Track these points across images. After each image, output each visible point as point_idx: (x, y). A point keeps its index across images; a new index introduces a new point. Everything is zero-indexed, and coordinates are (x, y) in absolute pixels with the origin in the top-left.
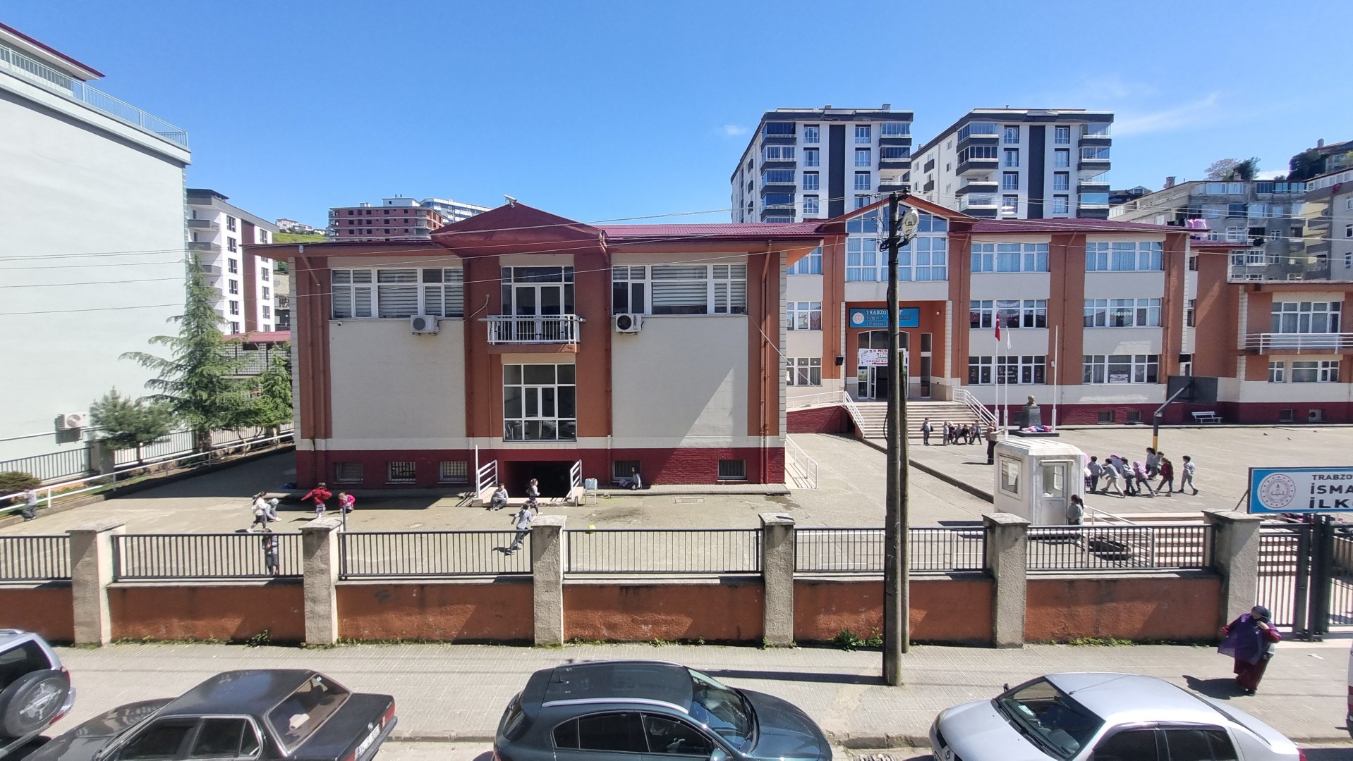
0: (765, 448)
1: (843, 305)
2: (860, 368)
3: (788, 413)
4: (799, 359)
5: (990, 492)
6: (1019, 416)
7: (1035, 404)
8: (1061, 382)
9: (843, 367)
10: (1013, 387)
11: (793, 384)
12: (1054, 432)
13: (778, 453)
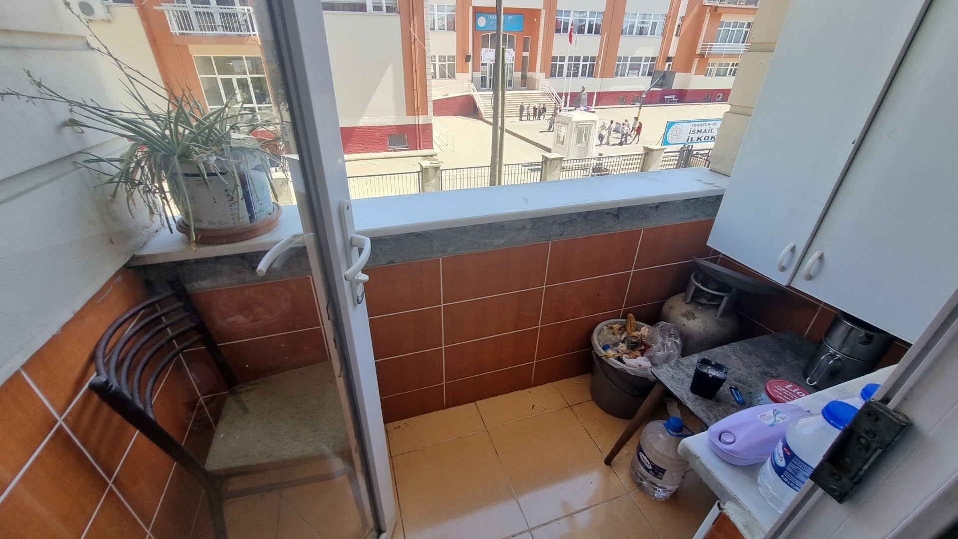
0: (419, 125)
1: (471, 9)
2: (482, 64)
3: (433, 101)
4: (439, 56)
5: (550, 147)
6: (575, 100)
7: (585, 92)
8: (602, 76)
9: (470, 63)
10: (575, 79)
11: (436, 78)
12: (592, 110)
13: (428, 128)
